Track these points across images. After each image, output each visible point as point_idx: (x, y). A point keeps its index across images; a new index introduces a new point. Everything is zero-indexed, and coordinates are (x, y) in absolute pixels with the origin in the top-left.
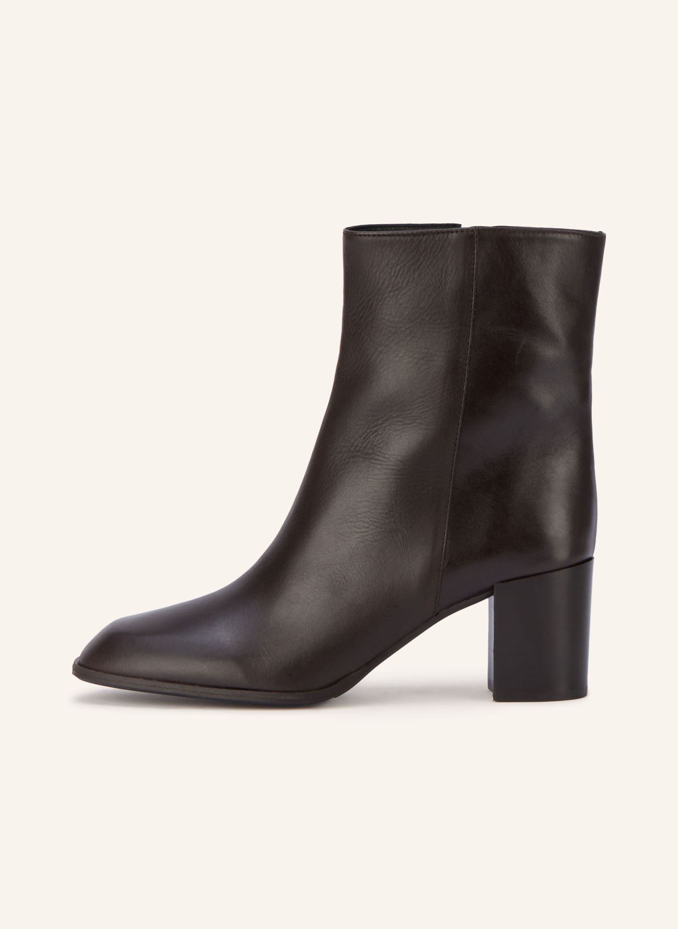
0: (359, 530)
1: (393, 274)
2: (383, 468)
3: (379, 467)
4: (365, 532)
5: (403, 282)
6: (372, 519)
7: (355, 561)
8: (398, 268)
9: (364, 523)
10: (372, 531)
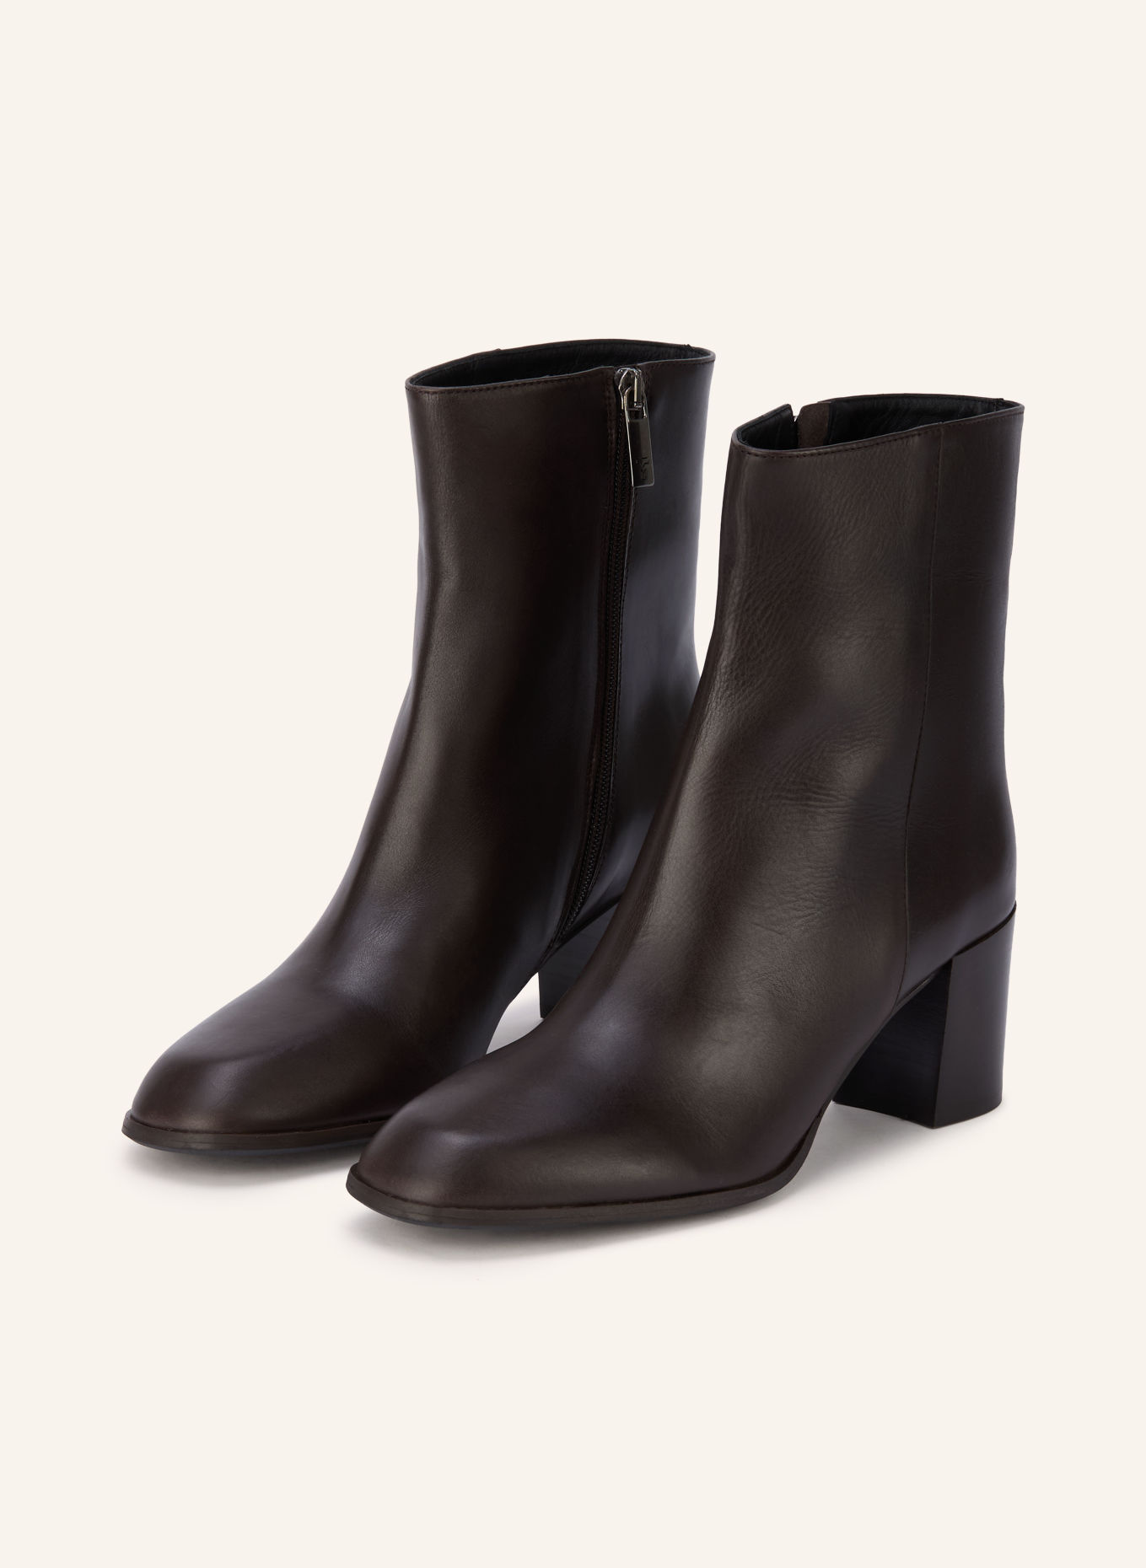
0: (801, 913)
1: (835, 512)
2: (830, 812)
3: (822, 811)
4: (809, 915)
5: (849, 522)
6: (818, 893)
7: (800, 962)
8: (844, 500)
9: (806, 900)
10: (819, 912)
